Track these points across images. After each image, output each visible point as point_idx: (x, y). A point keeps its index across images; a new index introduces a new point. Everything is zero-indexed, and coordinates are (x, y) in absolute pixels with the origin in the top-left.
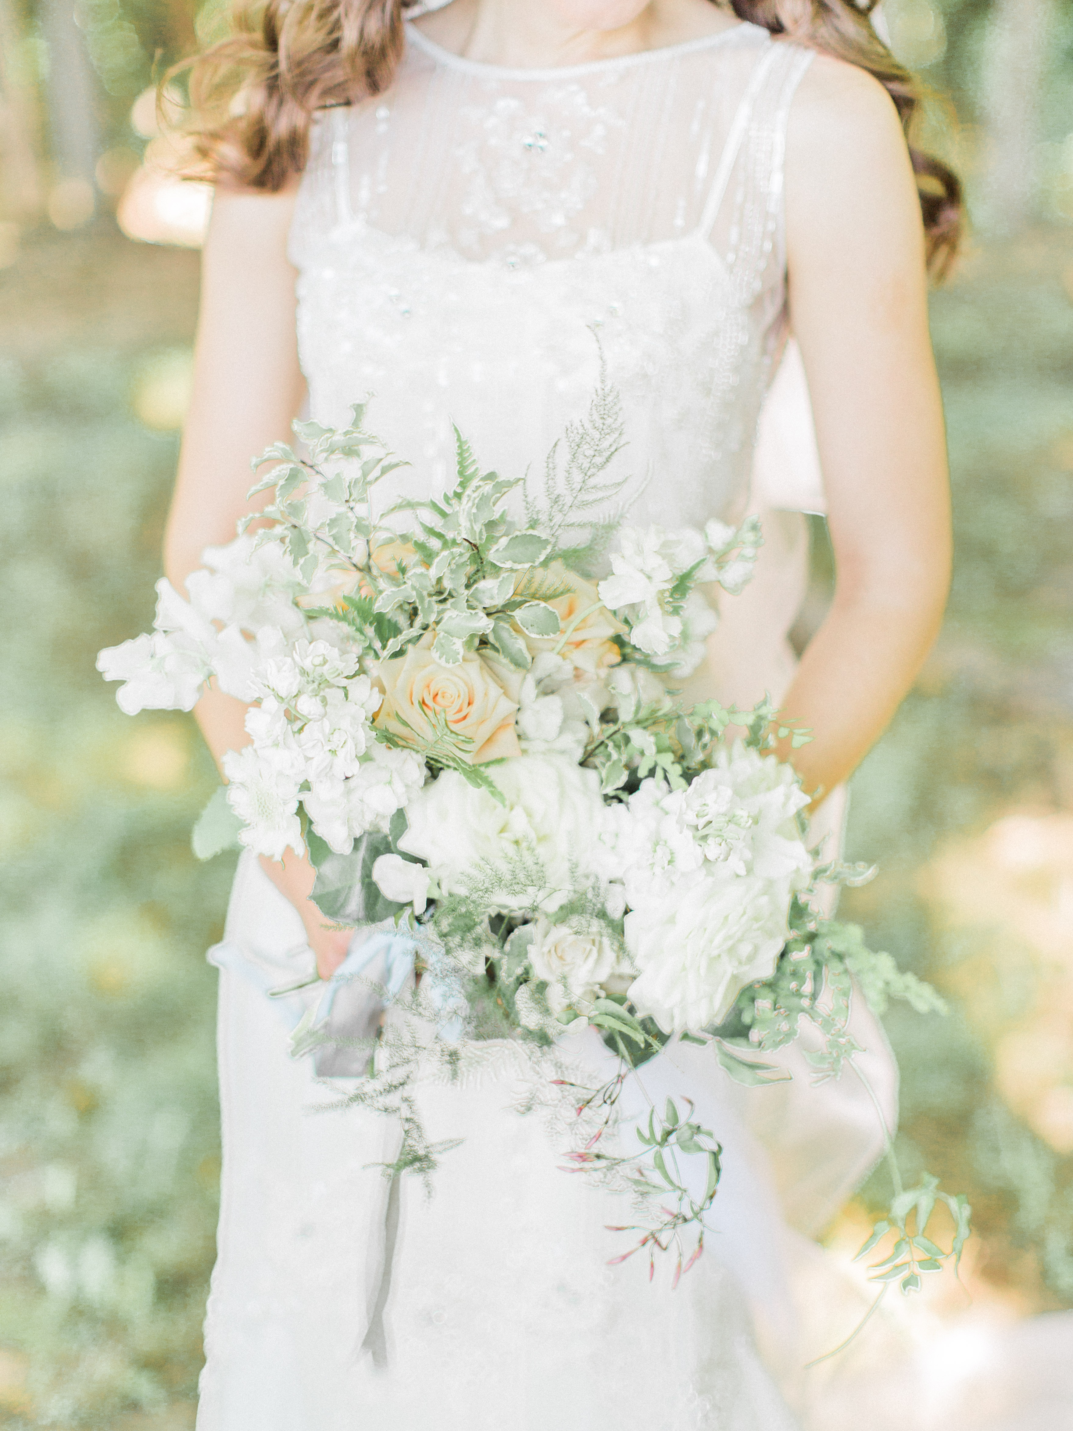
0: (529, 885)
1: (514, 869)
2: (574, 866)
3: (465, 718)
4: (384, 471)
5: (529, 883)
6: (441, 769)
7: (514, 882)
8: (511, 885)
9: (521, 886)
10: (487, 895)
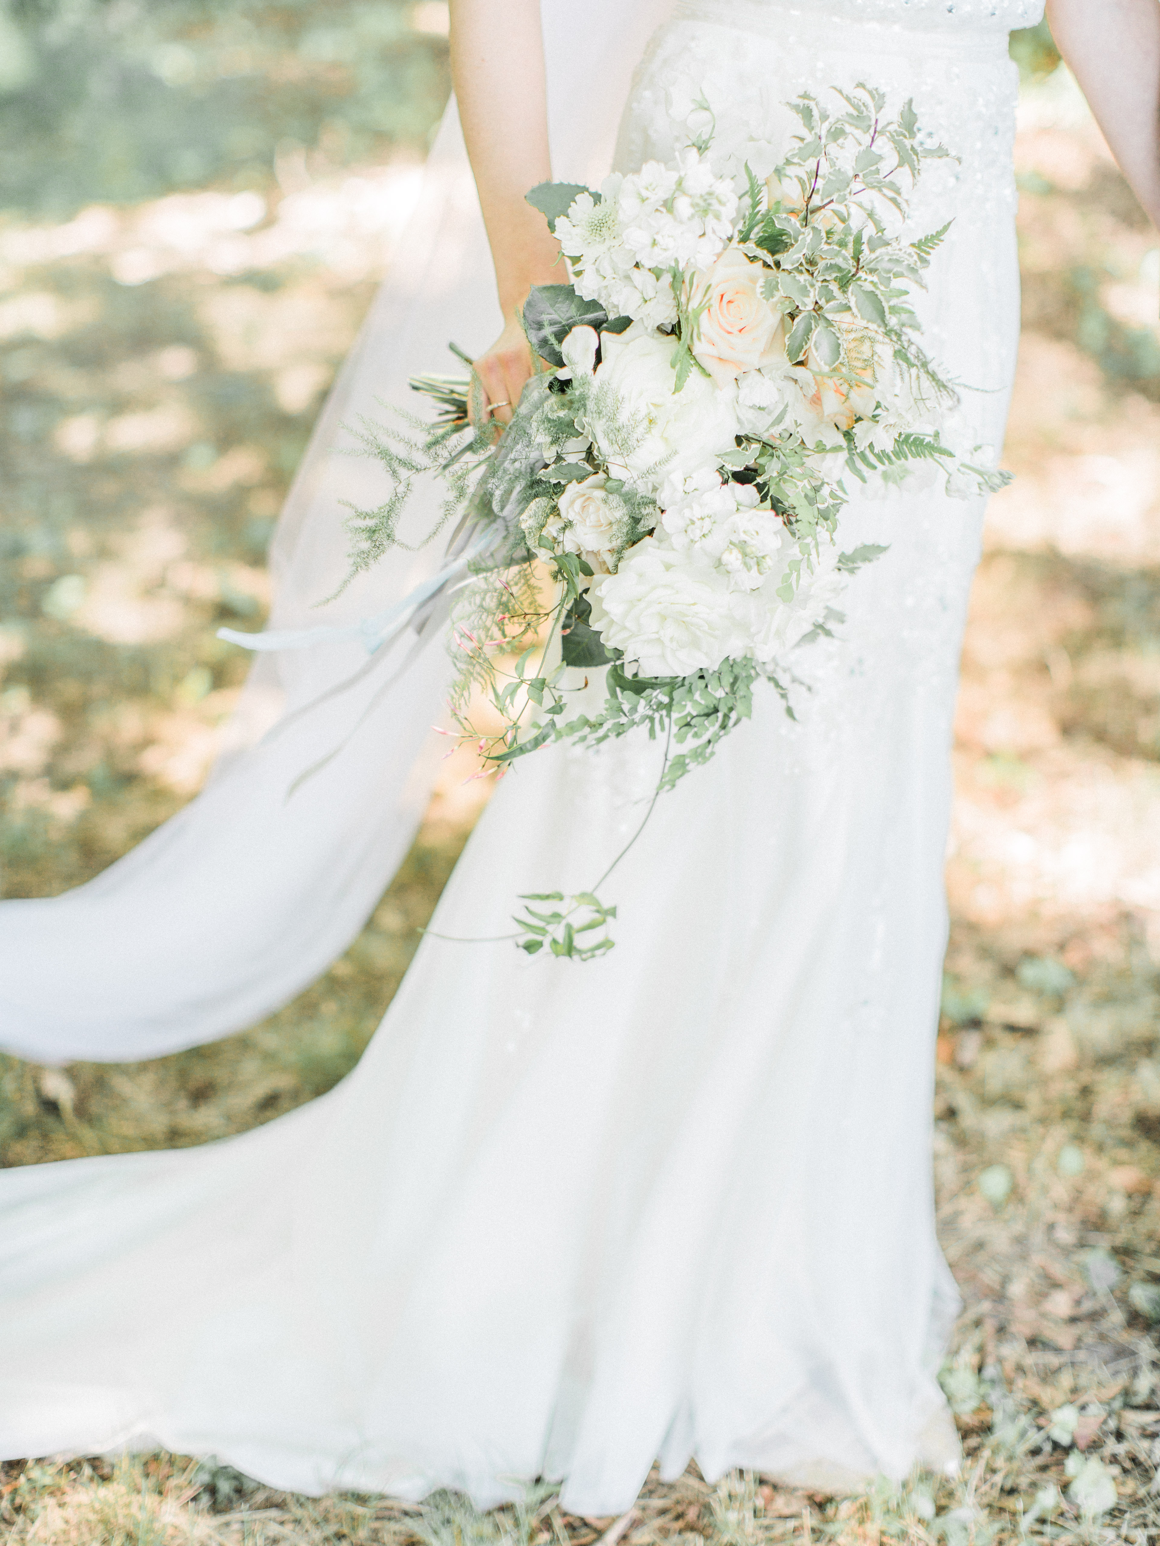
0: (618, 444)
1: (625, 427)
2: (653, 471)
3: (729, 333)
4: (894, 200)
5: (620, 443)
6: (676, 334)
7: (615, 431)
8: (612, 430)
9: (614, 439)
10: (594, 415)
